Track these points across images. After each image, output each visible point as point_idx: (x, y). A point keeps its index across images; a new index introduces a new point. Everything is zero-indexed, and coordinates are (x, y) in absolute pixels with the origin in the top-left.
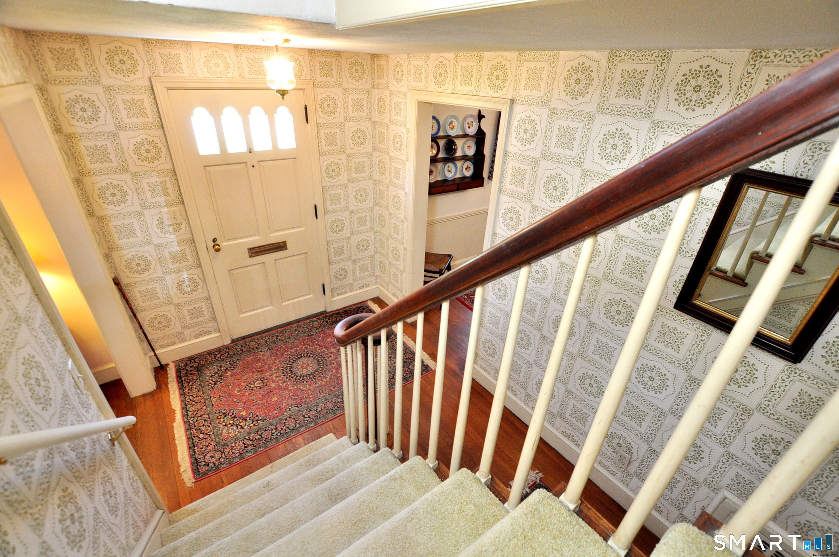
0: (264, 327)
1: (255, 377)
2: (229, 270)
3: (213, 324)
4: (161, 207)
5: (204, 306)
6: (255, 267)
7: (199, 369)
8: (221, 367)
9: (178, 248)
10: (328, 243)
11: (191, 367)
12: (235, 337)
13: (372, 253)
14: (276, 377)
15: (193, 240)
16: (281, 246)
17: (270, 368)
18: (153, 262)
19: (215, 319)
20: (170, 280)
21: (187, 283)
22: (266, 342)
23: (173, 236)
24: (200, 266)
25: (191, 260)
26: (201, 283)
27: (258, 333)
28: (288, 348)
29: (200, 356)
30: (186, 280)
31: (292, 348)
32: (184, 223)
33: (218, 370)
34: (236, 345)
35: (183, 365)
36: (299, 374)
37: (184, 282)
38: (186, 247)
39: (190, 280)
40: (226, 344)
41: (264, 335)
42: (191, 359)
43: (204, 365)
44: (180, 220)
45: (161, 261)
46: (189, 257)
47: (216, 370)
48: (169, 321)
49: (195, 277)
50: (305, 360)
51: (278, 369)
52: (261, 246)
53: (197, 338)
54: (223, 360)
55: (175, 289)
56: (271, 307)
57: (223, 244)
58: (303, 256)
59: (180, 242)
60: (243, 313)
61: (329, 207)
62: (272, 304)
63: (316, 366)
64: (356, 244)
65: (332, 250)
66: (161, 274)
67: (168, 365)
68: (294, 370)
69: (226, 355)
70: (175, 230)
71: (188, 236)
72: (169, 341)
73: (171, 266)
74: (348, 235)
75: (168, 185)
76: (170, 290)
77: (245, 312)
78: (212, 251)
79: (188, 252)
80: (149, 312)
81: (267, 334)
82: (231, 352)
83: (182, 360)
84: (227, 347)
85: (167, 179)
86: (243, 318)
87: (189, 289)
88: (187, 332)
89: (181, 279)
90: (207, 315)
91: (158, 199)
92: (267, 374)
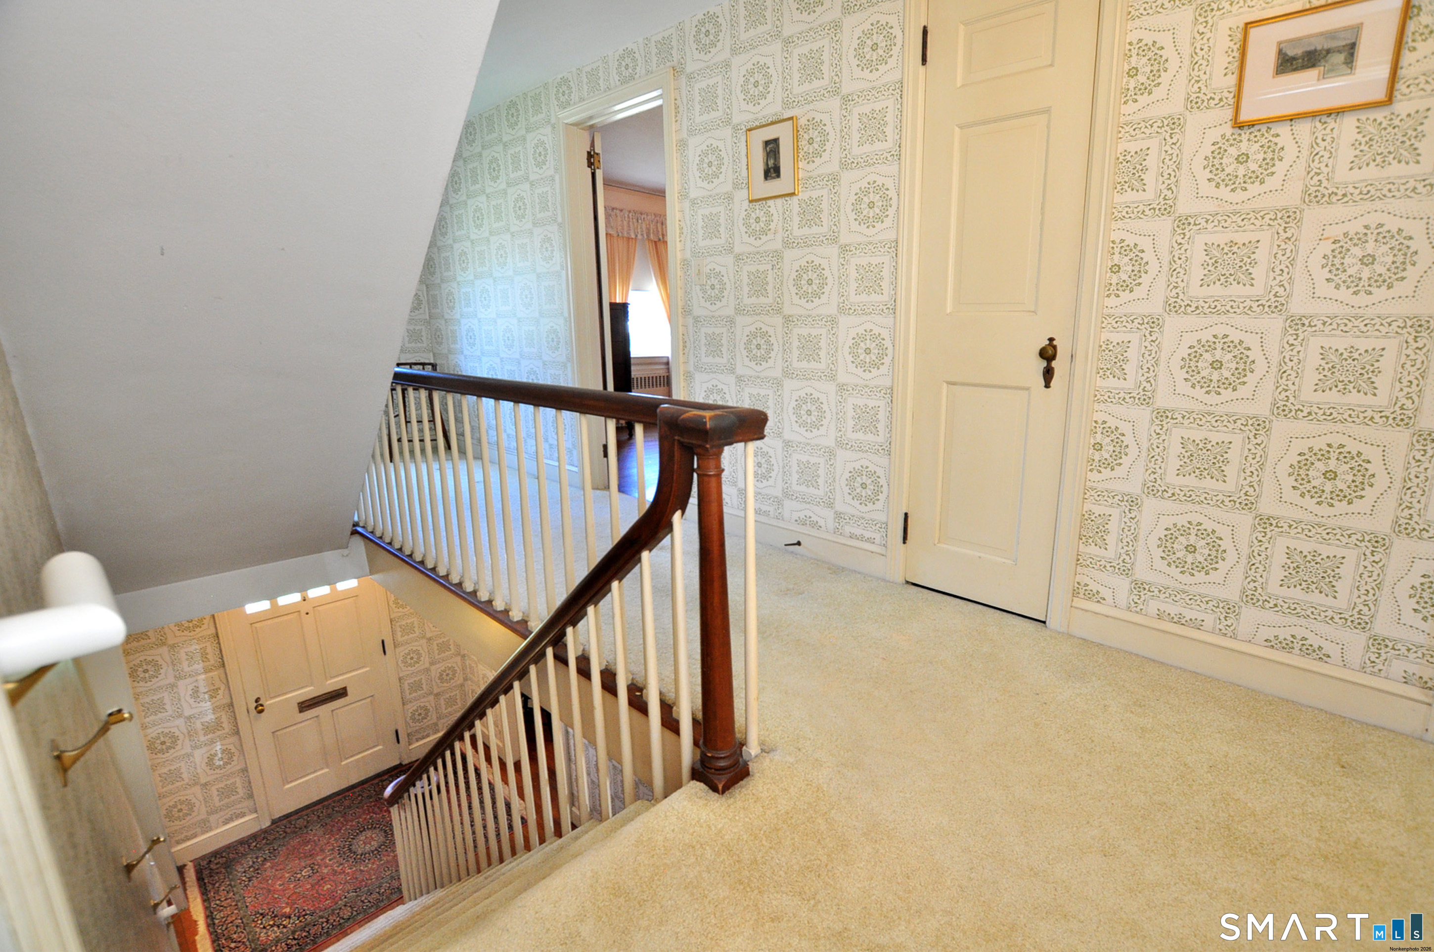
0: (316, 798)
1: (303, 864)
2: (273, 733)
3: (250, 803)
4: (198, 674)
5: (239, 781)
6: (306, 723)
7: (228, 866)
8: (257, 858)
9: (213, 717)
10: (400, 679)
11: (217, 864)
12: (277, 816)
13: (460, 681)
14: (330, 860)
15: (231, 705)
16: (341, 693)
17: (322, 850)
18: (181, 737)
19: (251, 796)
20: (199, 756)
21: (220, 755)
22: (319, 816)
23: (209, 703)
24: (237, 733)
25: (227, 726)
26: (237, 754)
27: (307, 807)
28: (347, 821)
29: (228, 848)
30: (219, 752)
31: (352, 821)
32: (223, 687)
33: (254, 863)
34: (278, 827)
35: (205, 862)
36: (360, 852)
37: (216, 755)
38: (223, 713)
39: (223, 751)
40: (264, 827)
41: (316, 808)
42: (216, 854)
43: (234, 859)
44: (218, 684)
45: (191, 734)
46: (225, 725)
47: (251, 863)
48: (191, 806)
49: (231, 747)
50: (369, 833)
51: (333, 850)
52: (314, 698)
53: (227, 823)
54: (260, 849)
55: (204, 765)
56: (326, 770)
57: (267, 703)
58: (369, 700)
59: (215, 709)
60: (289, 783)
61: (400, 639)
62: (328, 767)
63: (382, 839)
64: (438, 675)
65: (406, 687)
66: (189, 750)
67: (185, 865)
68: (353, 848)
69: (264, 841)
70: (212, 697)
71: (227, 700)
72: (189, 834)
73: (202, 738)
74: (427, 665)
75: (209, 650)
76: (198, 768)
77: (291, 782)
78: (253, 712)
79: (224, 719)
80: (168, 799)
81: (320, 806)
82: (271, 837)
83: (203, 858)
84: (265, 831)
85: (208, 644)
86: (287, 789)
87: (221, 763)
88: (212, 818)
89: (213, 752)
90: (241, 792)
91: (196, 666)
92: (319, 858)
